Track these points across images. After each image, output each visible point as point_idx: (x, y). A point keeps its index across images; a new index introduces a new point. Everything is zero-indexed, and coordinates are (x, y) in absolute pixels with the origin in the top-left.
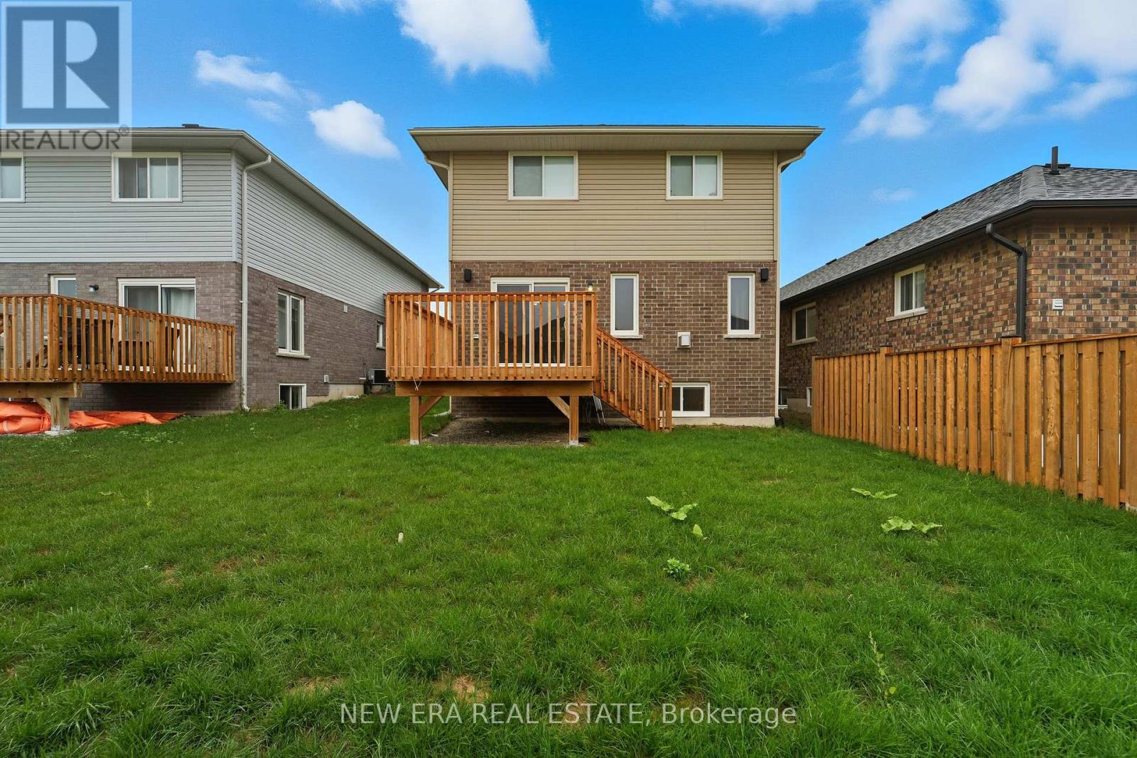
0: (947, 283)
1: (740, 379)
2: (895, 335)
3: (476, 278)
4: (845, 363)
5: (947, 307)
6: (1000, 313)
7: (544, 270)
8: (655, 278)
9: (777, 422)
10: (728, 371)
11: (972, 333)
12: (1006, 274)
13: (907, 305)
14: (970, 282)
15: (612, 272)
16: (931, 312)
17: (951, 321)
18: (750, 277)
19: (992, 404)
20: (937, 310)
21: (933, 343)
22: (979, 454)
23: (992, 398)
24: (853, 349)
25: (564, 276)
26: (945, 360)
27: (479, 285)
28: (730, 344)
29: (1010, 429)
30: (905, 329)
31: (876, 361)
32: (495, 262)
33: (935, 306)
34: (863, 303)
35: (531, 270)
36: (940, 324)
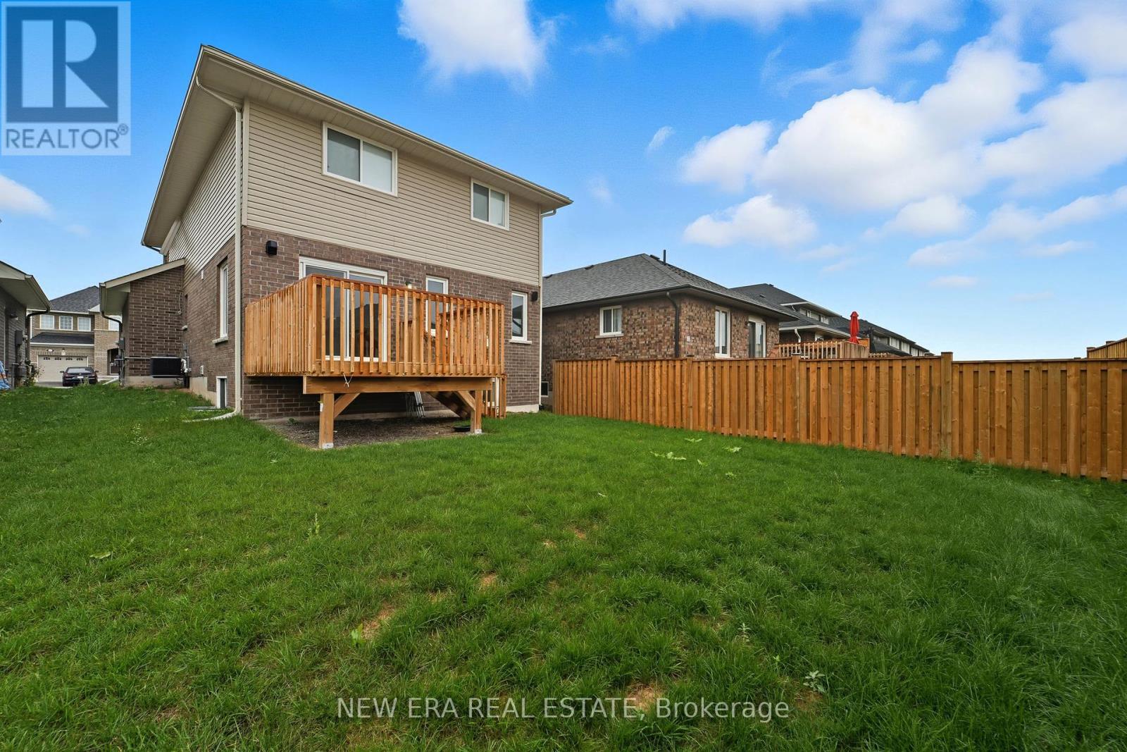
0: (635, 320)
1: (519, 375)
2: (601, 348)
3: (281, 253)
4: (582, 366)
5: (636, 334)
6: (666, 341)
7: (362, 259)
8: (462, 285)
9: (541, 408)
10: (512, 369)
11: (650, 350)
12: (668, 319)
13: (607, 329)
14: (650, 321)
15: (427, 274)
16: (625, 335)
17: (638, 343)
18: (524, 296)
19: (681, 391)
20: (629, 335)
21: (627, 354)
22: (674, 419)
23: (681, 386)
24: (570, 355)
25: (383, 270)
26: (655, 366)
27: (284, 263)
28: (513, 348)
29: (691, 405)
30: (608, 344)
31: (607, 365)
32: (305, 240)
33: (628, 332)
34: (577, 323)
35: (348, 257)
36: (631, 343)
